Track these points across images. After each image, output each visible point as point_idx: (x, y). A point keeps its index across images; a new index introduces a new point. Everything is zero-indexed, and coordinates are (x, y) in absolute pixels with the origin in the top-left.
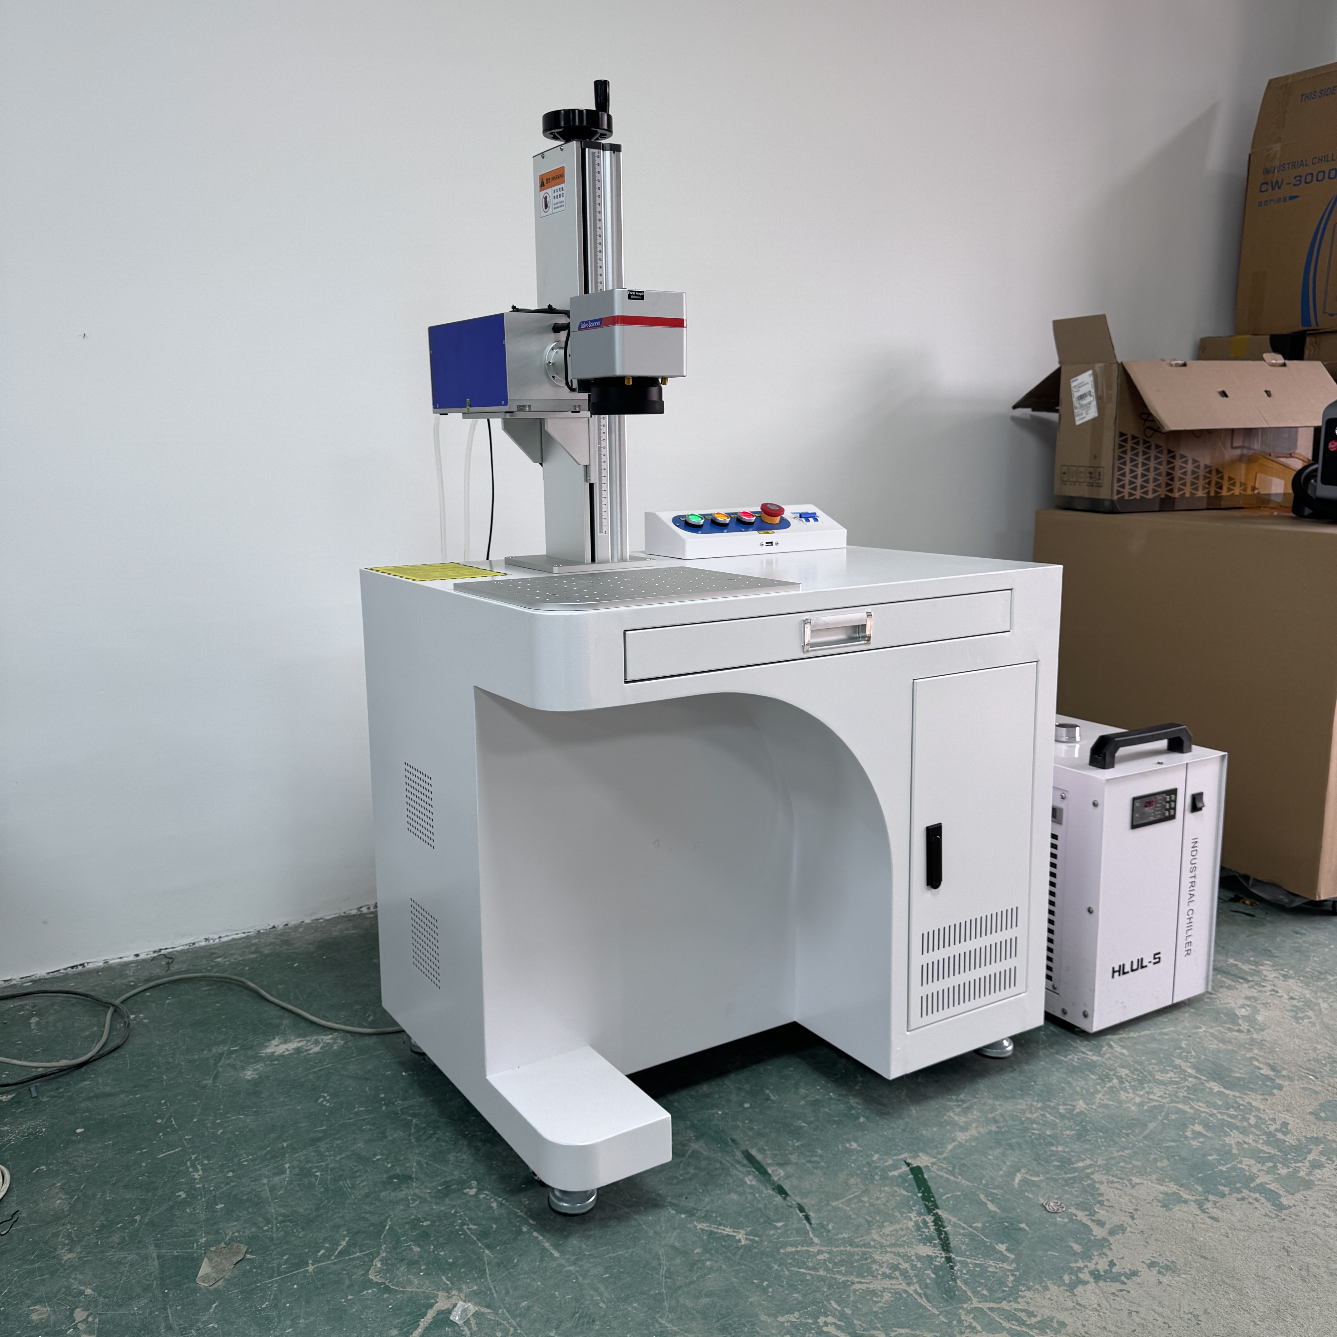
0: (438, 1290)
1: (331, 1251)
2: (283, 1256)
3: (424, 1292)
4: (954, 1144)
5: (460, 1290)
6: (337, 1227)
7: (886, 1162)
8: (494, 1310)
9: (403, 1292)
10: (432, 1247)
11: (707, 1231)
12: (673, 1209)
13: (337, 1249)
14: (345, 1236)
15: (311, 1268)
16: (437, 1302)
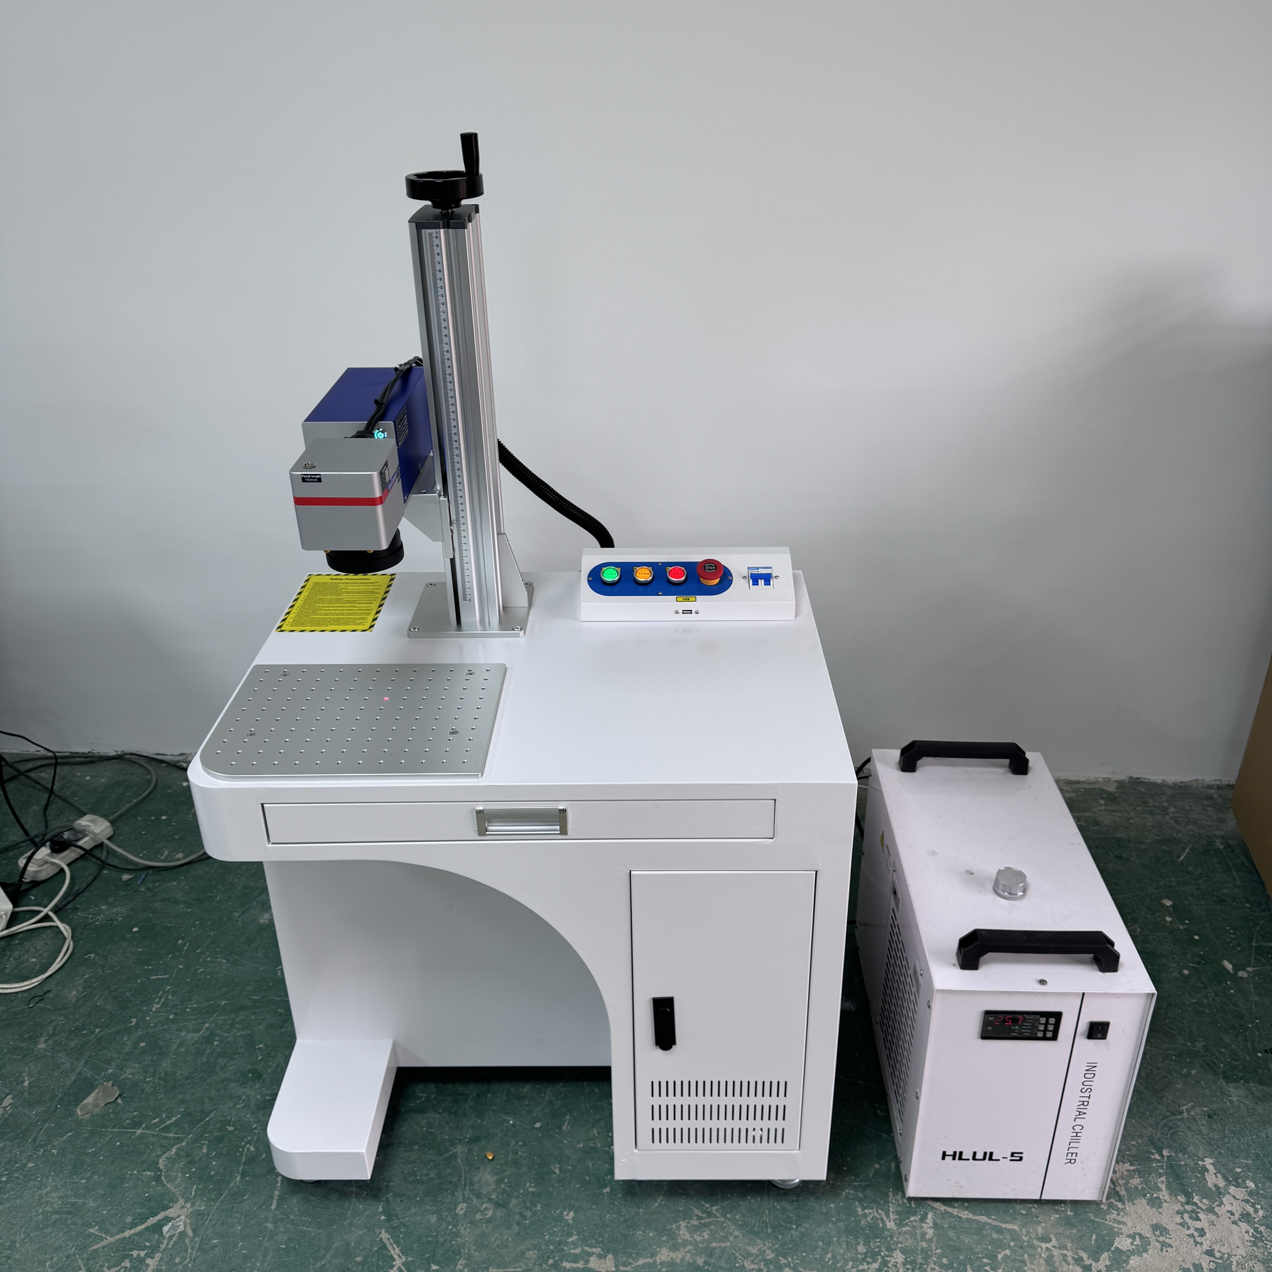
0: (182, 1197)
1: (162, 1121)
2: (135, 1112)
3: (174, 1193)
4: (649, 1260)
5: (193, 1205)
6: (183, 1101)
7: (574, 1249)
8: (194, 1235)
9: (164, 1186)
10: (214, 1154)
11: (383, 1242)
12: (383, 1207)
13: (165, 1122)
14: (180, 1113)
15: (139, 1131)
16: (172, 1207)
